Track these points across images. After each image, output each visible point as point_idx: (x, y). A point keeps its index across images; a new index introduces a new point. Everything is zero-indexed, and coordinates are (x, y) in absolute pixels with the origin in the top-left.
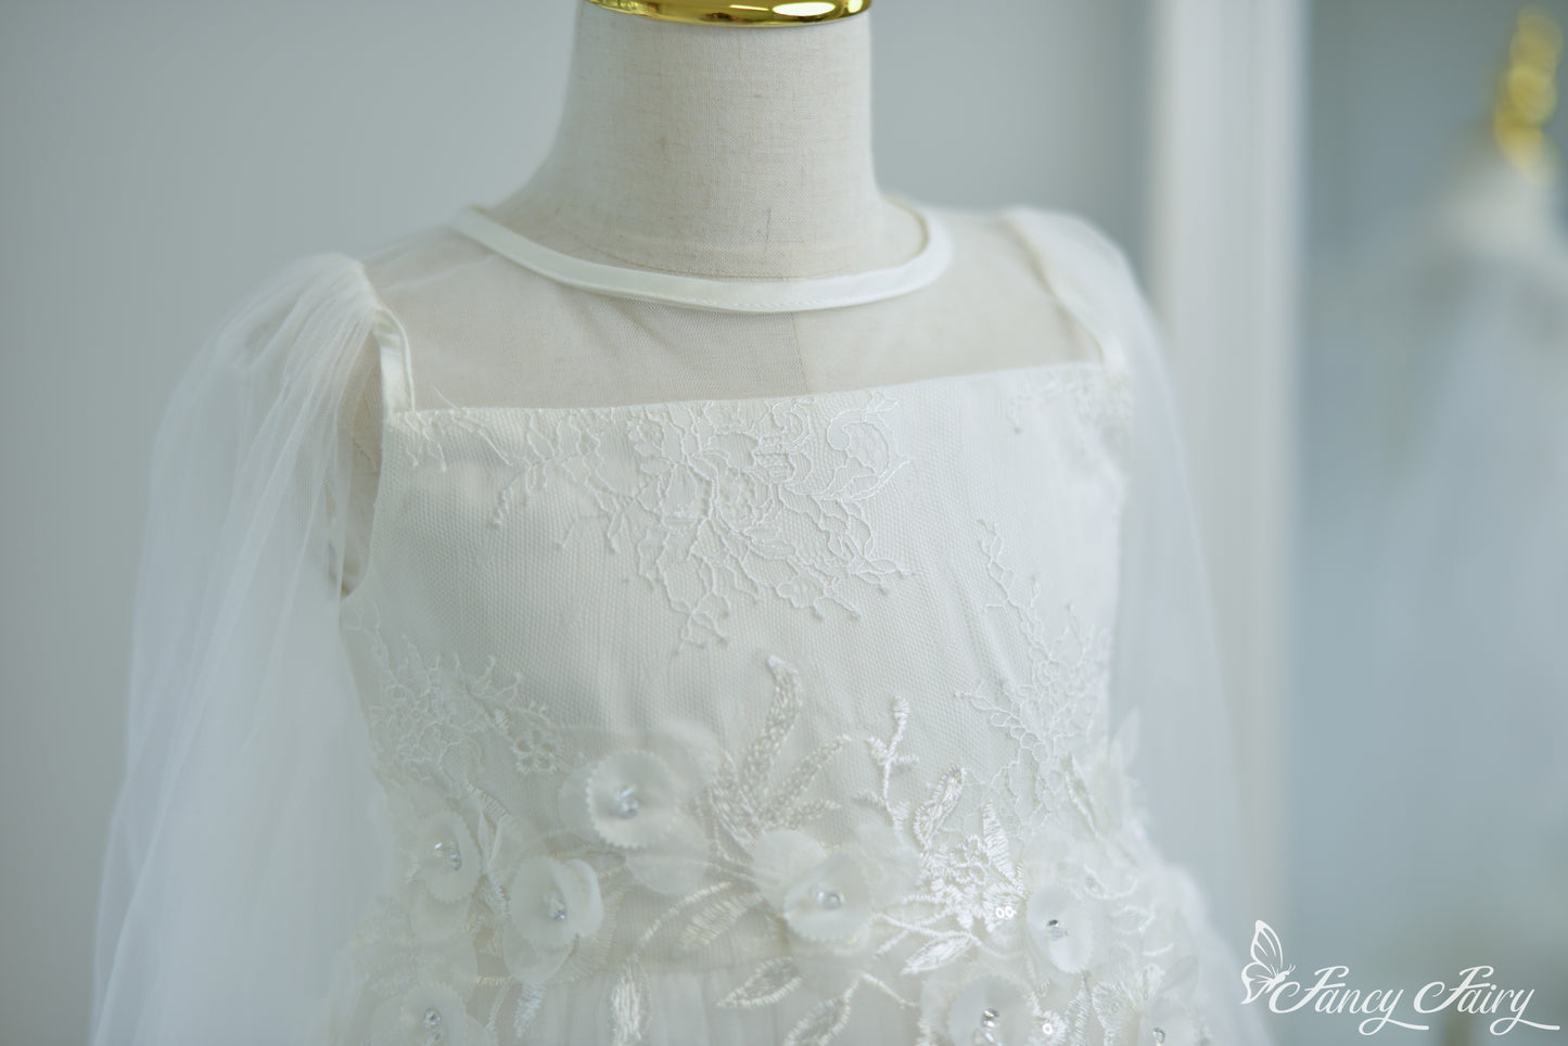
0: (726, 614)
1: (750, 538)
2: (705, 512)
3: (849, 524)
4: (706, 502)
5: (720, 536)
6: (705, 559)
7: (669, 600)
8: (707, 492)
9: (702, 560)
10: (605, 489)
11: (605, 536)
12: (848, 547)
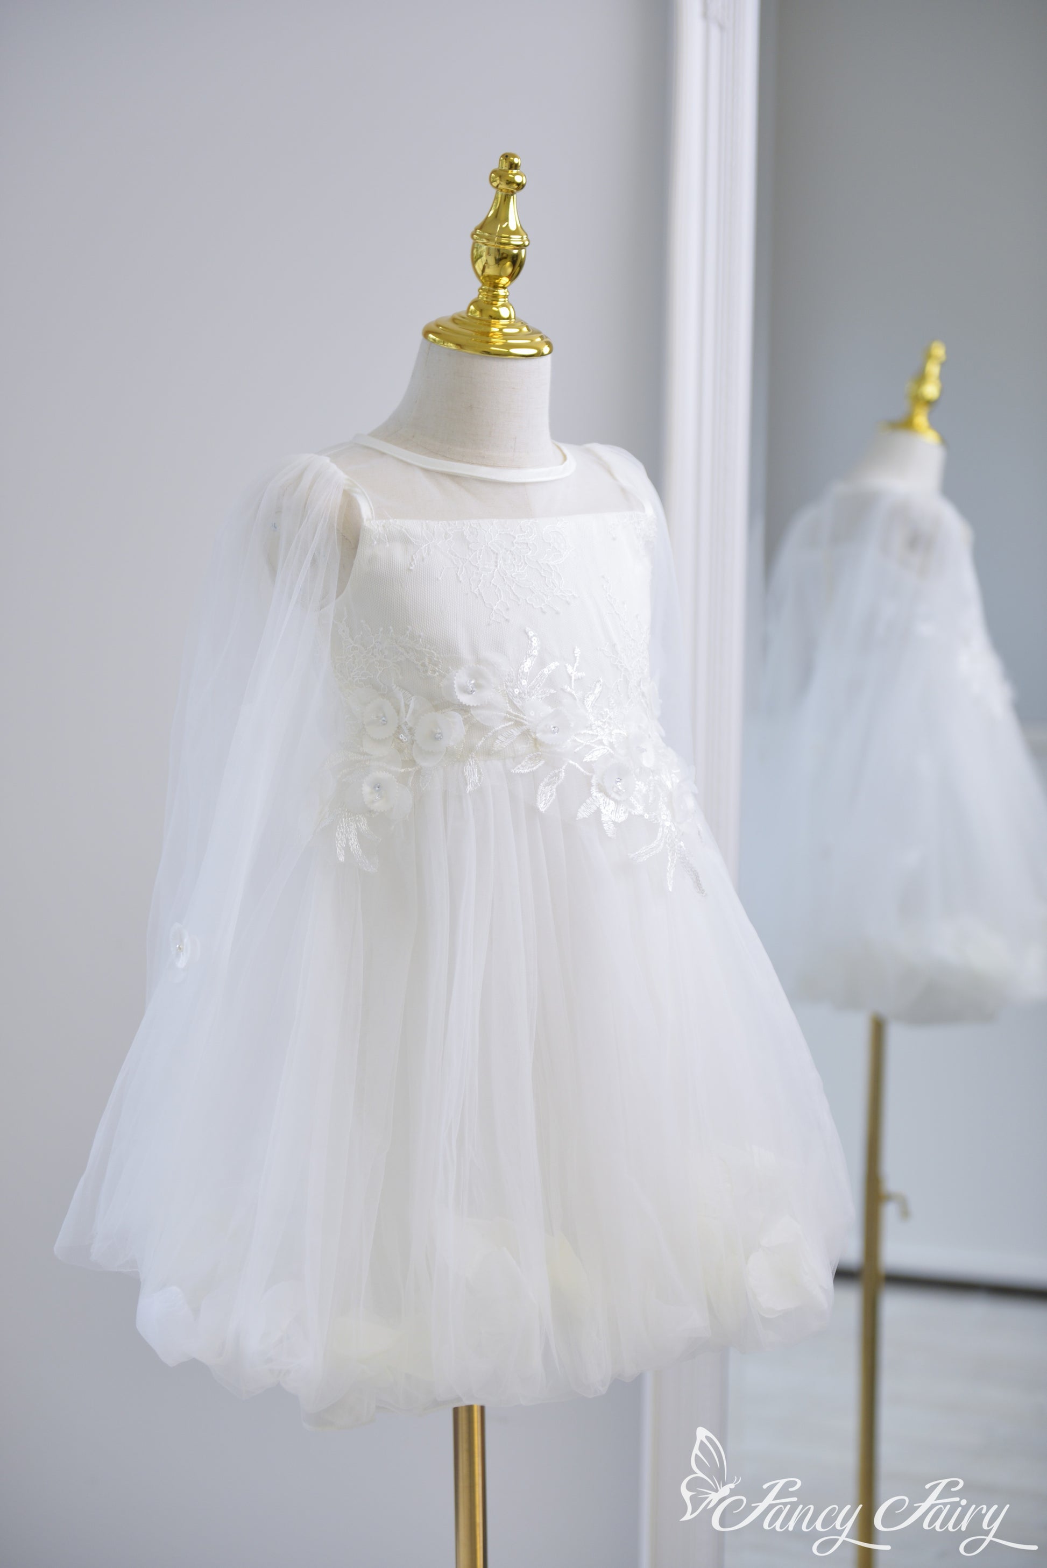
0: (508, 609)
1: (515, 578)
2: (496, 566)
3: (553, 574)
4: (496, 562)
5: (503, 577)
6: (498, 586)
7: (484, 602)
8: (497, 558)
9: (496, 586)
10: (456, 556)
11: (457, 574)
12: (553, 584)
